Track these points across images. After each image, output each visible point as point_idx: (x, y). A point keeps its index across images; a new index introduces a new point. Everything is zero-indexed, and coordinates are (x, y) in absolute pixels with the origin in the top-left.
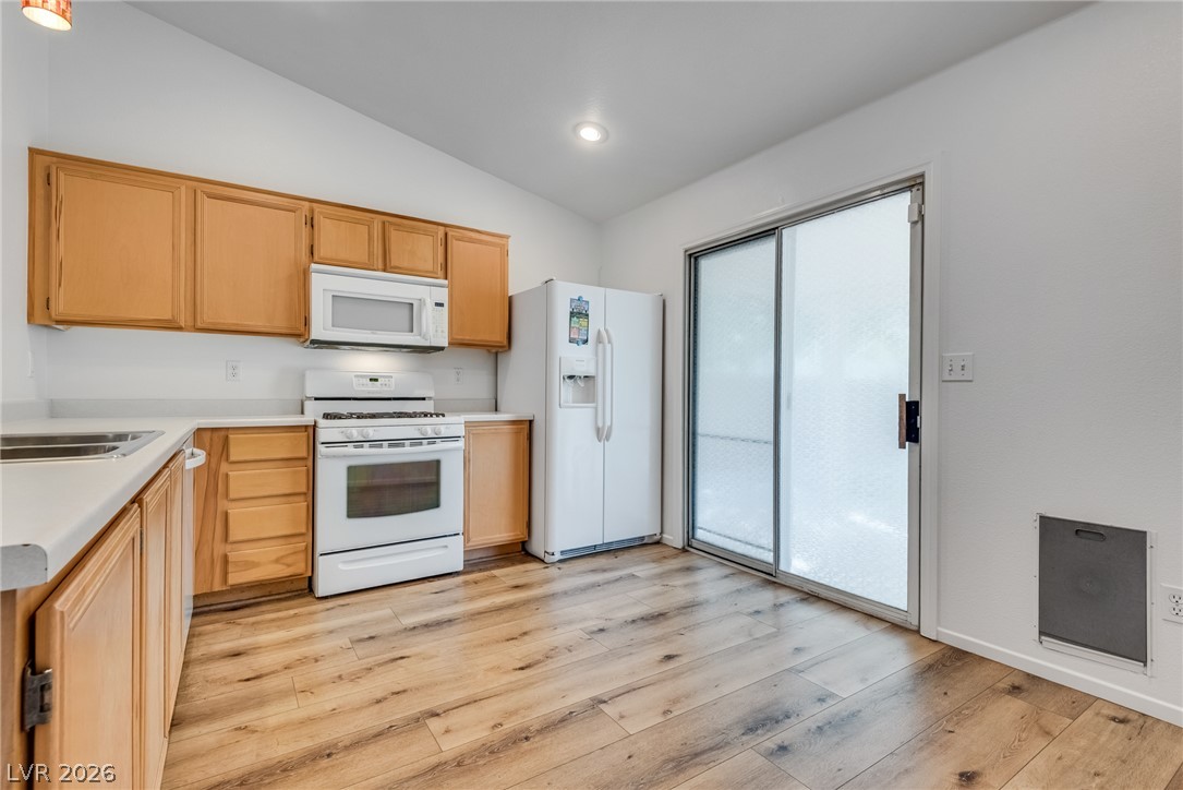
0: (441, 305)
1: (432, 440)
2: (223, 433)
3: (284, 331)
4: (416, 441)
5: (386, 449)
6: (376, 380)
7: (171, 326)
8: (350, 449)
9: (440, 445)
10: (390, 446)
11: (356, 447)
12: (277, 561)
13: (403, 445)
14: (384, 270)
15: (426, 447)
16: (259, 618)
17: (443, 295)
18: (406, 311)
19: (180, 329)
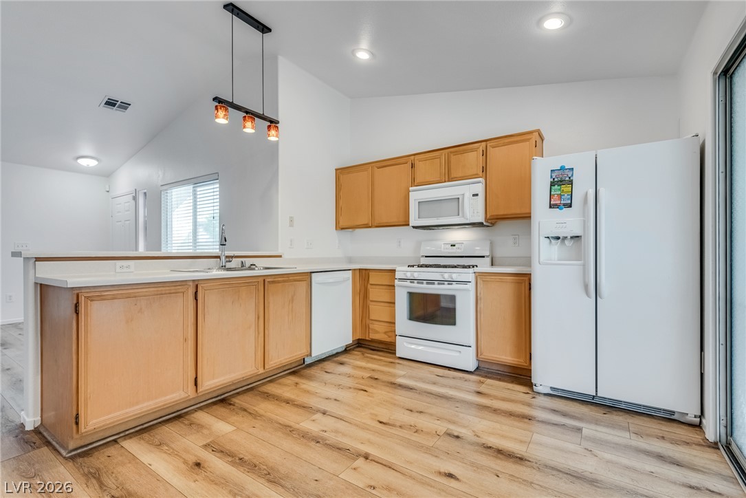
0: (477, 195)
1: (450, 282)
2: (367, 272)
3: (404, 223)
4: (441, 282)
5: (425, 285)
6: (454, 246)
7: (367, 226)
8: (408, 283)
9: (455, 286)
10: (427, 283)
11: (411, 282)
12: (385, 333)
13: (434, 284)
14: (449, 181)
15: (446, 286)
16: (375, 357)
17: (479, 188)
18: (455, 203)
19: (370, 227)
